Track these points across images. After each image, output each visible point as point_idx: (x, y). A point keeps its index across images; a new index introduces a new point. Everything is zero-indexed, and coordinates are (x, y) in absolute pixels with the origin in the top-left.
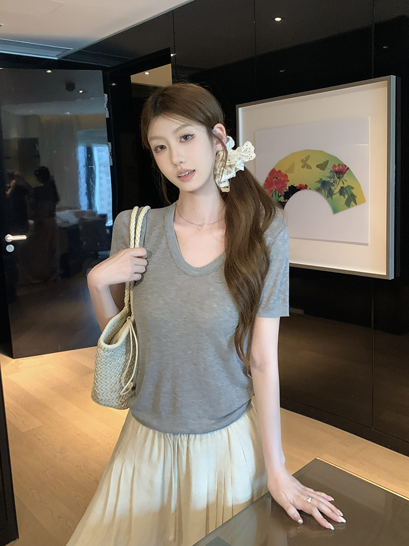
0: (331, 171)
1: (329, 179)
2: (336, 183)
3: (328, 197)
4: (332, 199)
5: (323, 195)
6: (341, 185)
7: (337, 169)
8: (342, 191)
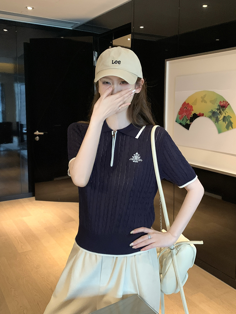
0: (219, 105)
1: (217, 111)
2: (221, 113)
3: (216, 122)
4: (218, 123)
5: (213, 121)
6: (224, 115)
7: (222, 104)
8: (224, 119)
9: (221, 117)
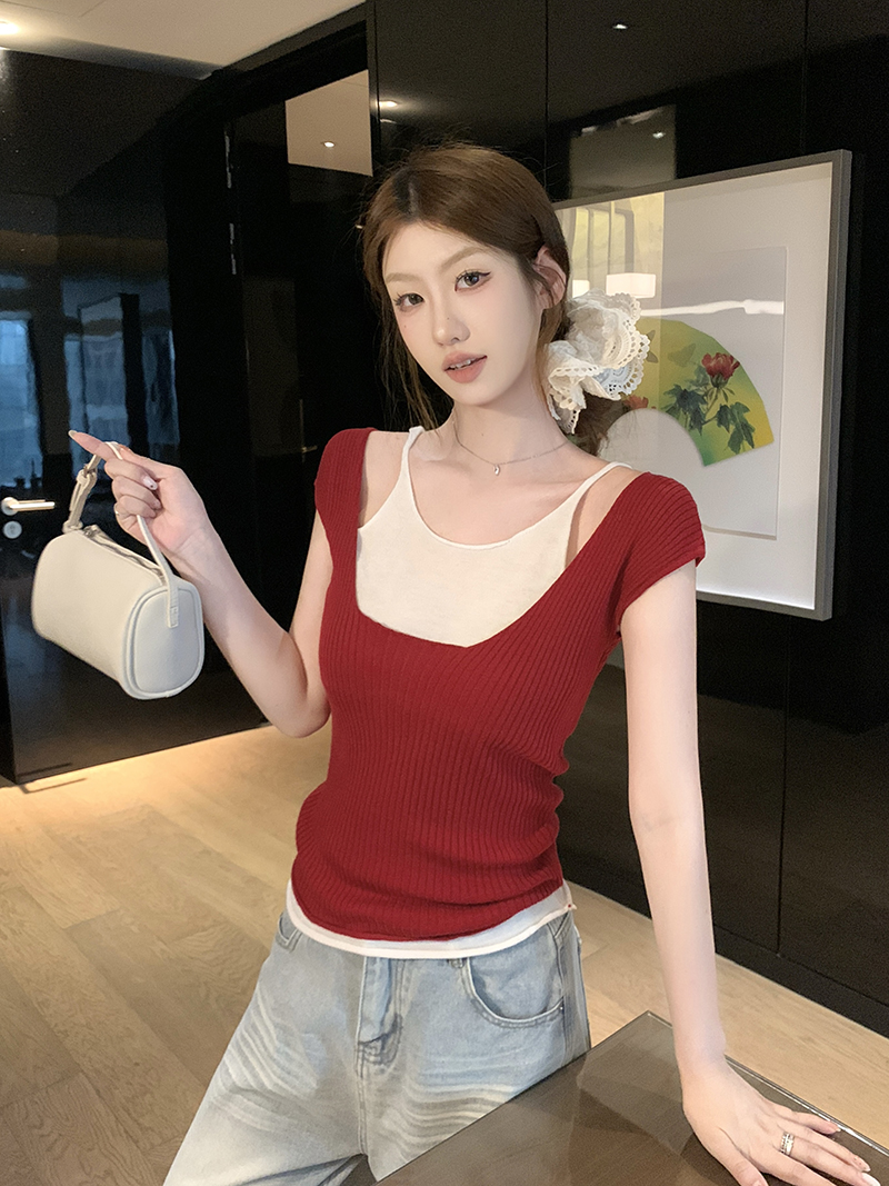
0: (700, 367)
2: (711, 396)
3: (692, 428)
4: (701, 433)
5: (681, 423)
6: (721, 401)
7: (712, 364)
8: (723, 416)
9: (711, 411)
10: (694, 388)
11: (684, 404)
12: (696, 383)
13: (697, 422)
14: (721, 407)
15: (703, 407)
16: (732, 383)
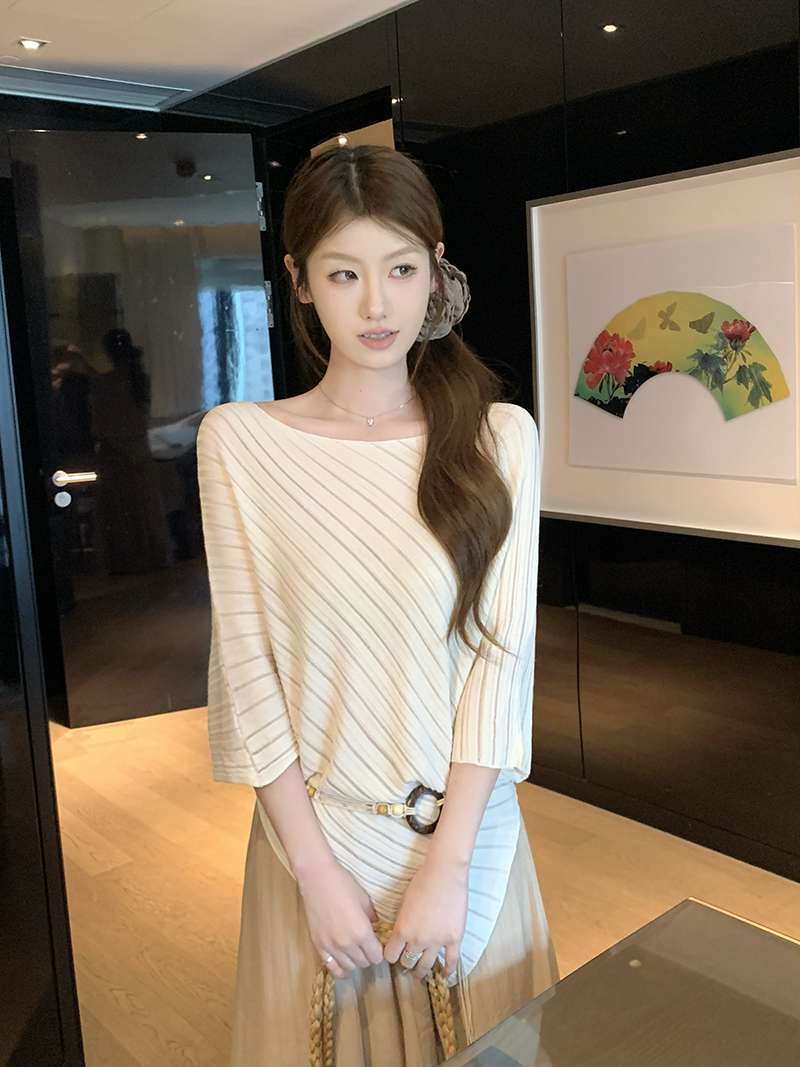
0: (720, 334)
2: (730, 358)
3: (713, 387)
4: (722, 390)
5: (704, 385)
6: (740, 362)
7: (730, 330)
8: (742, 375)
9: (730, 371)
10: (714, 351)
11: (706, 366)
12: (716, 347)
13: (718, 381)
14: (740, 367)
15: (723, 368)
16: (749, 345)
